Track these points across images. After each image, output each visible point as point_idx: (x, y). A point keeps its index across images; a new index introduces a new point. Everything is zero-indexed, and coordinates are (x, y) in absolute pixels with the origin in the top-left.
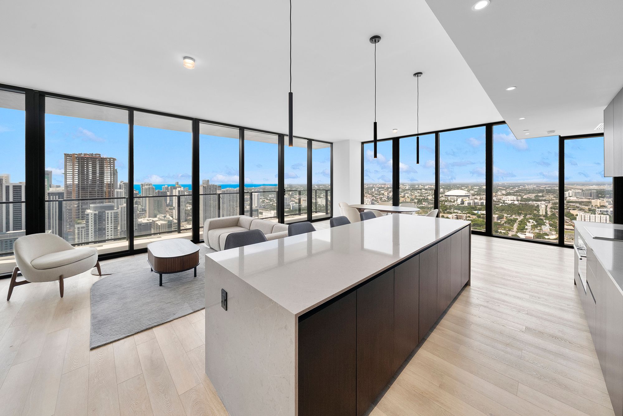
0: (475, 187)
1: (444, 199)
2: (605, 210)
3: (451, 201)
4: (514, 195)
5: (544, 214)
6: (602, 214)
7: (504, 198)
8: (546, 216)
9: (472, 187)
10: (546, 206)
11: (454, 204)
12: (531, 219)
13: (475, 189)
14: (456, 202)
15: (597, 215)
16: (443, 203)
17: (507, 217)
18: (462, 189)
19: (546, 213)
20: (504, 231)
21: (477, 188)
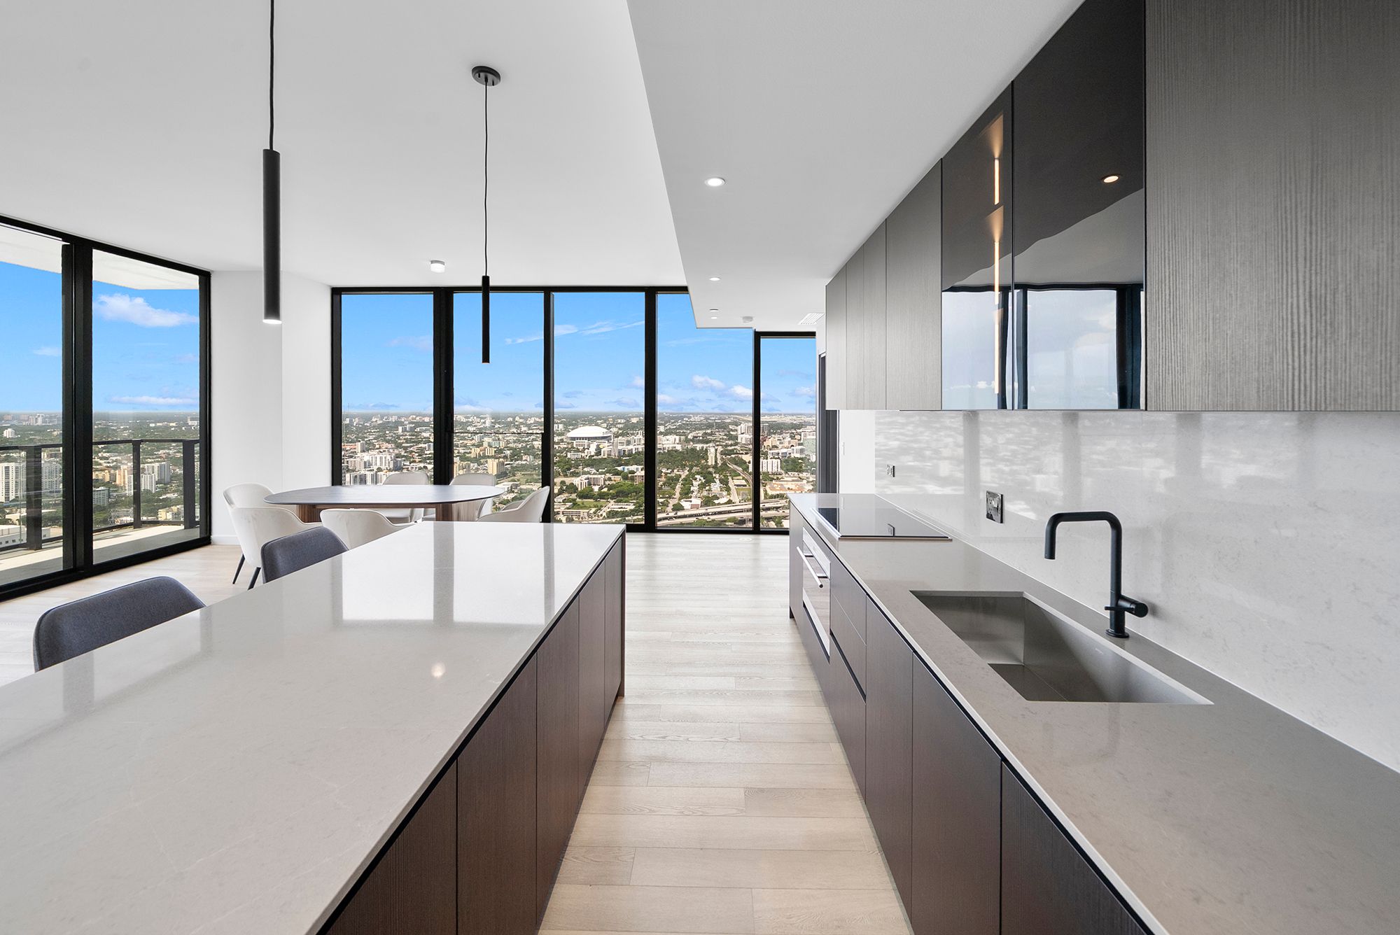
0: (619, 421)
1: (565, 446)
2: (776, 451)
3: (578, 451)
4: (677, 434)
5: (714, 463)
6: (774, 458)
8: (715, 467)
9: (614, 421)
10: (716, 450)
11: (583, 455)
12: (698, 473)
13: (620, 423)
14: (586, 451)
15: (769, 460)
16: (564, 454)
17: (666, 474)
18: (597, 425)
19: (716, 462)
20: (662, 499)
21: (623, 421)
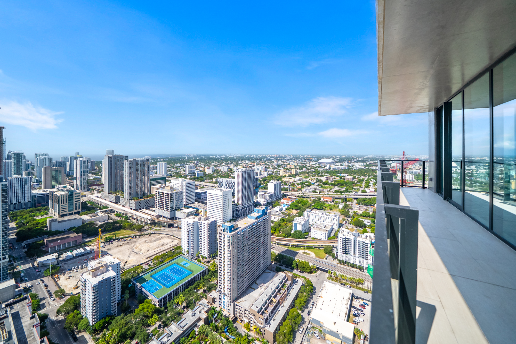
0: (337, 157)
1: (317, 165)
2: (412, 171)
4: (361, 162)
6: (410, 174)
7: (356, 164)
9: (335, 156)
11: (324, 169)
12: (372, 178)
14: (325, 167)
16: (317, 168)
17: (358, 178)
18: (329, 158)
20: (357, 188)
21: (339, 157)
